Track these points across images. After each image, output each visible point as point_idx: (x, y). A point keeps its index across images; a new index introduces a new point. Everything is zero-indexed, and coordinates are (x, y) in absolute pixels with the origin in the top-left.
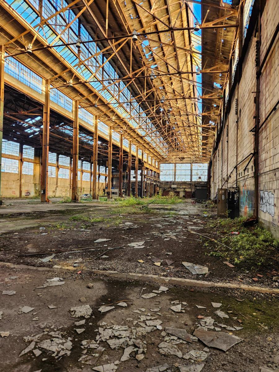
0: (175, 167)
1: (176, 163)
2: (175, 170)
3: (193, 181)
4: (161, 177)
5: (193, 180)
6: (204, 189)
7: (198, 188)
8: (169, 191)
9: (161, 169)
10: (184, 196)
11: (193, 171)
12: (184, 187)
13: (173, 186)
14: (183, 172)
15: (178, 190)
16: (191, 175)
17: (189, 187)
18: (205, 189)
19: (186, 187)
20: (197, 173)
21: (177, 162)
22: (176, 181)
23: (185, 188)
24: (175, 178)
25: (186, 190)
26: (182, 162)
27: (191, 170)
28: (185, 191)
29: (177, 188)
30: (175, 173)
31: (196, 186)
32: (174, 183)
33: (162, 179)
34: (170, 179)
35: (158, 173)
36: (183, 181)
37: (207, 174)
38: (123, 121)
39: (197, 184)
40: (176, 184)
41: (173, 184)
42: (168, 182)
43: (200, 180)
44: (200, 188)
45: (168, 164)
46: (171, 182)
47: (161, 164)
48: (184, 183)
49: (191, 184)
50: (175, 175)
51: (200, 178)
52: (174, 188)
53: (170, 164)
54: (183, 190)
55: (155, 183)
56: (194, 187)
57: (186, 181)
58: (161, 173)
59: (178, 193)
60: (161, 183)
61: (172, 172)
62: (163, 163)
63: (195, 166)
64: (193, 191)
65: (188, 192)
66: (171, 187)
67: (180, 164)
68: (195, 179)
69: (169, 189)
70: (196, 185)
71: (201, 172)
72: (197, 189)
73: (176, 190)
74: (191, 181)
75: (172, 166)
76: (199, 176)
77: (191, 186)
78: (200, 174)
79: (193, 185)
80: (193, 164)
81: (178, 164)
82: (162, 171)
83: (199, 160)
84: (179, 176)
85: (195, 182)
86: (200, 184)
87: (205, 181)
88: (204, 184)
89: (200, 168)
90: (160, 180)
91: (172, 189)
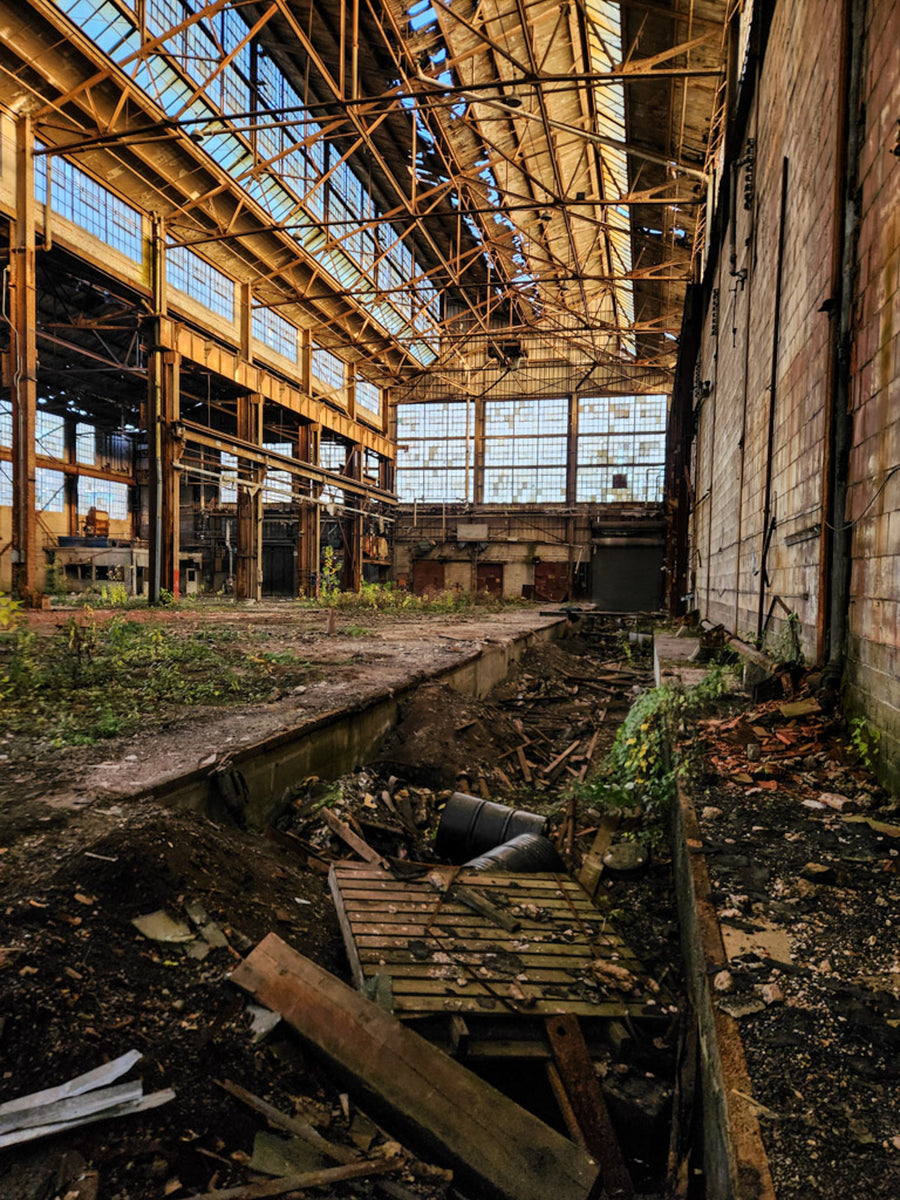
0: (481, 420)
1: (484, 399)
2: (481, 438)
3: (579, 500)
4: (401, 480)
5: (583, 494)
6: (642, 546)
7: (608, 541)
8: (445, 561)
9: (403, 432)
10: (527, 590)
11: (580, 440)
12: (531, 535)
13: (467, 532)
14: (526, 452)
15: (495, 554)
16: (572, 467)
17: (560, 533)
18: (652, 547)
19: (546, 538)
20: (603, 453)
21: (490, 389)
22: (486, 500)
23: (537, 543)
24: (479, 488)
25: (540, 551)
26: (511, 388)
27: (572, 437)
28: (533, 562)
29: (491, 542)
30: (480, 455)
31: (596, 532)
32: (471, 513)
33: (410, 490)
34: (449, 489)
35: (382, 458)
36: (524, 499)
37: (662, 459)
39: (605, 517)
40: (482, 521)
41: (471, 521)
42: (436, 509)
43: (623, 496)
44: (622, 541)
45: (441, 406)
46: (454, 509)
47: (400, 407)
48: (531, 514)
49: (567, 518)
50: (480, 469)
51: (620, 482)
52: (473, 545)
53: (451, 406)
54: (521, 552)
56: (583, 536)
57: (540, 500)
58: (402, 460)
59: (490, 575)
61: (459, 452)
62: (414, 401)
63: (595, 414)
64: (580, 556)
65: (552, 566)
66: (452, 540)
67: (511, 405)
68: (592, 489)
69: (448, 551)
70: (599, 523)
71: (626, 446)
72: (601, 547)
73: (482, 558)
74: (567, 503)
75: (460, 415)
76: (615, 471)
77: (566, 527)
78: (620, 455)
79: (583, 525)
80: (582, 402)
81: (499, 404)
82: (406, 448)
83: (617, 379)
84: (500, 472)
85: (592, 504)
86: (623, 518)
87: (651, 499)
88: (641, 519)
89: (621, 426)
90: (396, 499)
91: (460, 550)
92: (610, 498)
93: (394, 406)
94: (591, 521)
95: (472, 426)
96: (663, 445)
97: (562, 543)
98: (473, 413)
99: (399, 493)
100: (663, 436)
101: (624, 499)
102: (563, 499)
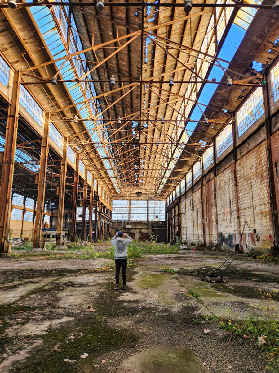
0: (130, 204)
1: (130, 200)
2: (130, 208)
3: (149, 220)
4: (113, 215)
5: (150, 219)
6: (162, 230)
7: (155, 228)
9: (113, 206)
10: (139, 238)
11: (149, 209)
12: (140, 227)
13: (127, 227)
14: (139, 211)
15: (133, 231)
16: (148, 214)
17: (146, 227)
18: (164, 230)
19: (142, 227)
20: (154, 211)
21: (132, 198)
22: (131, 220)
23: (141, 229)
24: (129, 217)
25: (142, 230)
26: (137, 198)
27: (148, 208)
28: (141, 233)
29: (132, 228)
30: (130, 211)
31: (153, 227)
32: (128, 223)
33: (115, 218)
34: (124, 218)
35: (111, 211)
36: (138, 220)
37: (165, 213)
39: (155, 224)
40: (130, 224)
41: (128, 224)
42: (121, 222)
44: (158, 228)
45: (122, 201)
46: (125, 222)
47: (113, 201)
48: (140, 223)
49: (147, 224)
50: (129, 214)
51: (157, 217)
52: (128, 229)
53: (124, 201)
54: (138, 231)
55: (108, 223)
56: (150, 227)
57: (142, 220)
58: (113, 211)
59: (133, 235)
60: (114, 223)
61: (126, 210)
62: (116, 200)
63: (152, 203)
64: (150, 231)
65: (145, 233)
66: (124, 228)
67: (135, 201)
68: (152, 218)
70: (153, 225)
71: (158, 210)
72: (154, 230)
73: (130, 232)
75: (126, 203)
76: (156, 215)
77: (147, 226)
78: (157, 212)
79: (150, 225)
80: (149, 201)
81: (133, 201)
82: (114, 209)
83: (157, 196)
84: (134, 214)
85: (152, 221)
86: (158, 224)
87: (163, 220)
88: (161, 224)
89: (157, 206)
90: (112, 219)
91: (126, 230)
92: (155, 220)
93: (112, 201)
94: (152, 225)
95: (128, 205)
96: (165, 210)
97: (146, 229)
98: (128, 203)
99: (112, 218)
100: (165, 209)
101: (158, 220)
102: (146, 220)
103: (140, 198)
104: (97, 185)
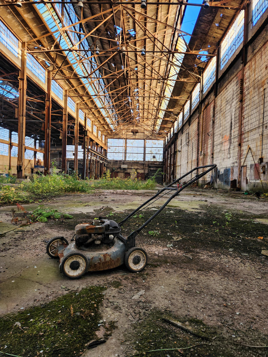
0: (126, 143)
1: (127, 139)
2: (126, 147)
3: (146, 160)
4: (108, 155)
5: (147, 160)
7: (152, 169)
8: (118, 172)
9: (109, 145)
12: (136, 167)
13: (123, 166)
14: (135, 150)
15: (129, 171)
16: (145, 154)
17: (142, 167)
18: (161, 170)
19: (139, 168)
20: (151, 151)
21: (128, 137)
22: (127, 160)
23: (137, 169)
24: (125, 157)
25: (138, 171)
26: (134, 137)
27: (145, 148)
28: (137, 173)
29: (128, 168)
30: (126, 150)
31: (149, 167)
32: (124, 162)
33: (110, 157)
34: (120, 157)
35: (105, 150)
36: (135, 160)
37: (162, 153)
38: (49, 34)
39: (151, 164)
40: (126, 164)
41: (124, 164)
42: (116, 161)
43: (155, 160)
44: (155, 169)
45: (117, 140)
46: (120, 161)
47: (108, 139)
48: (136, 163)
49: (144, 164)
50: (126, 153)
51: (154, 157)
52: (124, 169)
53: (120, 140)
54: (134, 171)
55: (101, 162)
56: (147, 168)
57: (138, 160)
58: (109, 150)
59: (127, 175)
60: (109, 162)
61: (122, 150)
62: (111, 138)
63: (149, 143)
64: (146, 172)
65: (141, 174)
66: (120, 168)
67: (132, 140)
68: (149, 158)
69: (119, 170)
70: (150, 165)
71: (155, 150)
72: (151, 170)
73: (126, 172)
74: (144, 161)
75: (122, 141)
76: (153, 155)
77: (143, 166)
78: (154, 152)
79: (147, 165)
80: (147, 141)
81: (130, 140)
82: (110, 148)
83: (154, 135)
84: (130, 154)
85: (148, 161)
86: (155, 164)
87: (160, 161)
88: (158, 165)
89: (154, 146)
90: (107, 158)
91: (121, 170)
92: (152, 160)
93: (107, 139)
94: (148, 165)
95: (124, 144)
96: (163, 150)
97: (143, 169)
98: (124, 141)
99: (108, 157)
100: (163, 149)
101: (155, 161)
102: (143, 160)
103: (137, 137)
104: (85, 118)
